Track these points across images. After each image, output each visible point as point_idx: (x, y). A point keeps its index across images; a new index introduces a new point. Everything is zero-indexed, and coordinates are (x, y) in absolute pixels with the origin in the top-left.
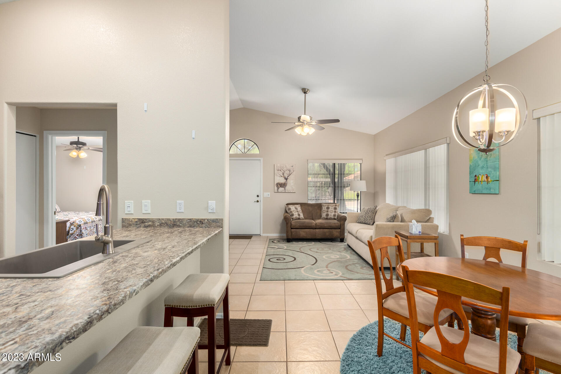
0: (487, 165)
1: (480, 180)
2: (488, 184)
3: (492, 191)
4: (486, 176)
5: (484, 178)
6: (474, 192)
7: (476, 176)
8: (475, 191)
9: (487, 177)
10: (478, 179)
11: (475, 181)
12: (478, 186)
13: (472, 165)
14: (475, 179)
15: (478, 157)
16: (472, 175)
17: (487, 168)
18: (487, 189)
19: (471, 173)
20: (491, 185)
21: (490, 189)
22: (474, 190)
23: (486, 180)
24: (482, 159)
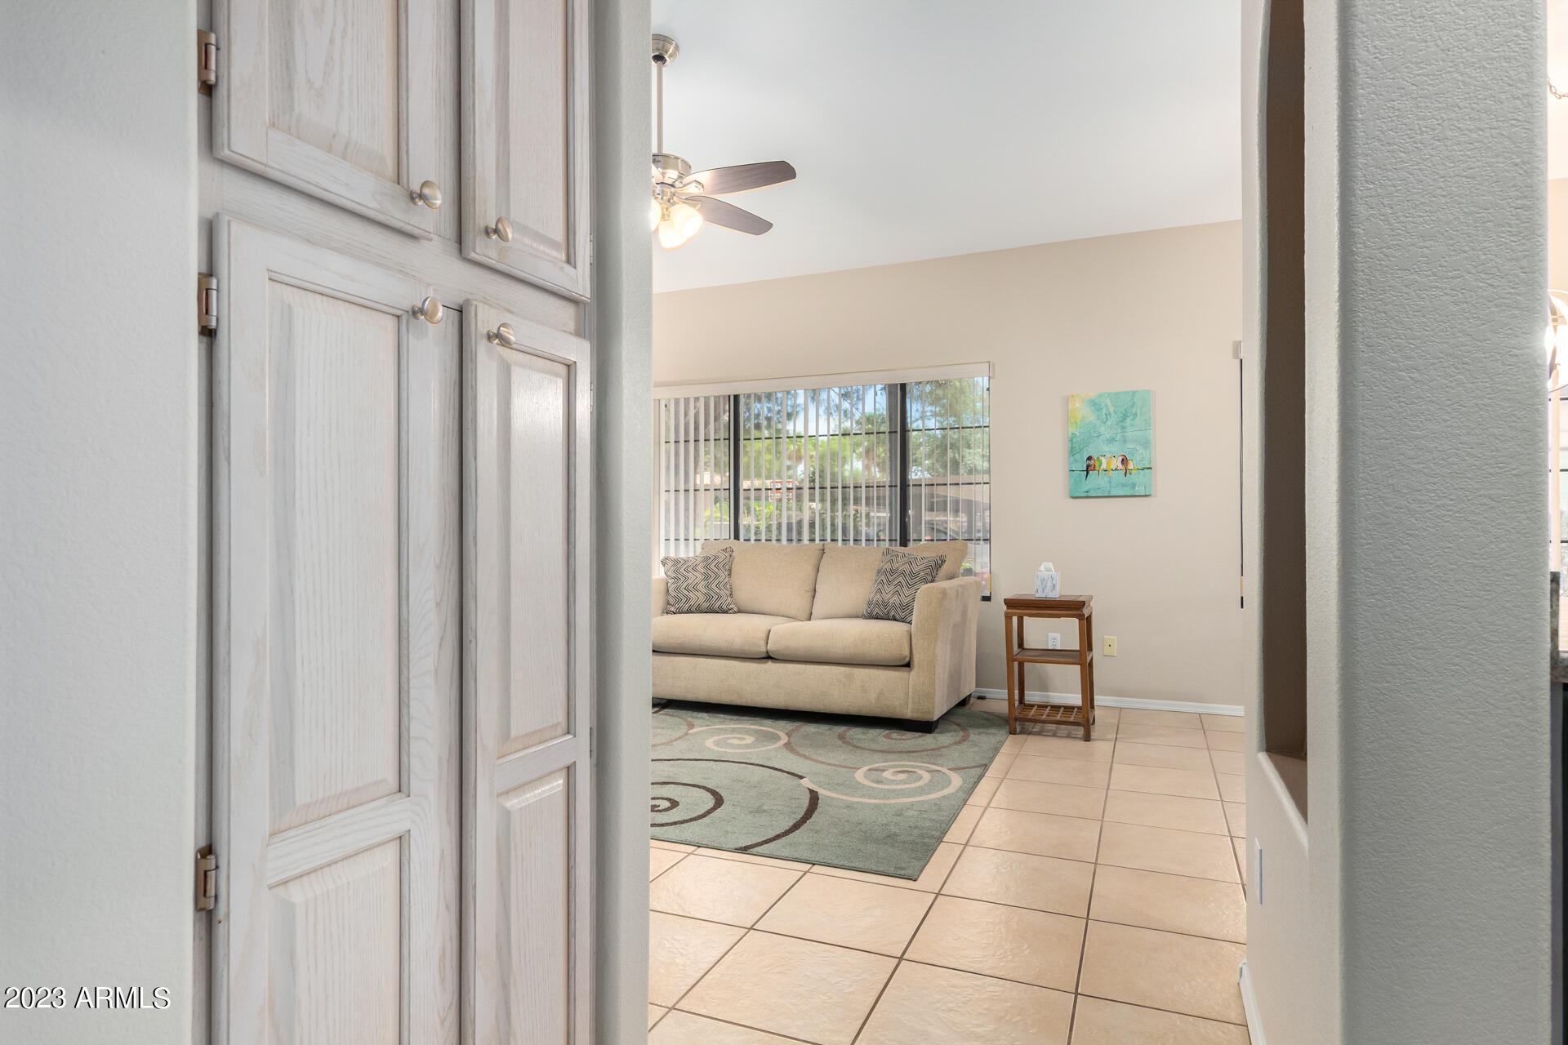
0: (1124, 436)
1: (1104, 466)
2: (1128, 475)
3: (1140, 490)
4: (1121, 458)
5: (1117, 463)
6: (1085, 495)
7: (1089, 458)
8: (1087, 492)
9: (1124, 461)
10: (1097, 465)
11: (1087, 468)
12: (1096, 481)
13: (1078, 434)
14: (1088, 466)
15: (1098, 417)
16: (1078, 456)
17: (1125, 441)
18: (1124, 485)
19: (1072, 451)
20: (1134, 477)
21: (1133, 486)
22: (1085, 489)
23: (1120, 466)
24: (1109, 423)
